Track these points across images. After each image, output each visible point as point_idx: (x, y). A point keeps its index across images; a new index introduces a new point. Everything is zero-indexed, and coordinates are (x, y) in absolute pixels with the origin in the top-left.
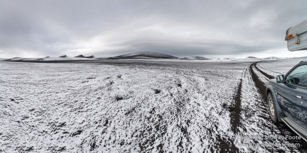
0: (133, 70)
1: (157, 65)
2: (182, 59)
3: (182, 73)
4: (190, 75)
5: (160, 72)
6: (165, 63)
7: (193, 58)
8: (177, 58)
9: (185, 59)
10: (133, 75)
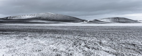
0: (21, 41)
1: (55, 31)
2: (91, 22)
3: (83, 44)
4: (93, 48)
5: (53, 42)
6: (66, 29)
7: (108, 21)
8: (83, 21)
9: (96, 21)
10: (17, 48)
